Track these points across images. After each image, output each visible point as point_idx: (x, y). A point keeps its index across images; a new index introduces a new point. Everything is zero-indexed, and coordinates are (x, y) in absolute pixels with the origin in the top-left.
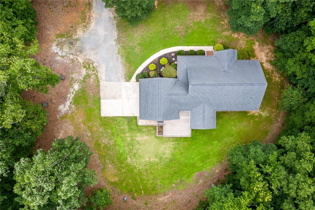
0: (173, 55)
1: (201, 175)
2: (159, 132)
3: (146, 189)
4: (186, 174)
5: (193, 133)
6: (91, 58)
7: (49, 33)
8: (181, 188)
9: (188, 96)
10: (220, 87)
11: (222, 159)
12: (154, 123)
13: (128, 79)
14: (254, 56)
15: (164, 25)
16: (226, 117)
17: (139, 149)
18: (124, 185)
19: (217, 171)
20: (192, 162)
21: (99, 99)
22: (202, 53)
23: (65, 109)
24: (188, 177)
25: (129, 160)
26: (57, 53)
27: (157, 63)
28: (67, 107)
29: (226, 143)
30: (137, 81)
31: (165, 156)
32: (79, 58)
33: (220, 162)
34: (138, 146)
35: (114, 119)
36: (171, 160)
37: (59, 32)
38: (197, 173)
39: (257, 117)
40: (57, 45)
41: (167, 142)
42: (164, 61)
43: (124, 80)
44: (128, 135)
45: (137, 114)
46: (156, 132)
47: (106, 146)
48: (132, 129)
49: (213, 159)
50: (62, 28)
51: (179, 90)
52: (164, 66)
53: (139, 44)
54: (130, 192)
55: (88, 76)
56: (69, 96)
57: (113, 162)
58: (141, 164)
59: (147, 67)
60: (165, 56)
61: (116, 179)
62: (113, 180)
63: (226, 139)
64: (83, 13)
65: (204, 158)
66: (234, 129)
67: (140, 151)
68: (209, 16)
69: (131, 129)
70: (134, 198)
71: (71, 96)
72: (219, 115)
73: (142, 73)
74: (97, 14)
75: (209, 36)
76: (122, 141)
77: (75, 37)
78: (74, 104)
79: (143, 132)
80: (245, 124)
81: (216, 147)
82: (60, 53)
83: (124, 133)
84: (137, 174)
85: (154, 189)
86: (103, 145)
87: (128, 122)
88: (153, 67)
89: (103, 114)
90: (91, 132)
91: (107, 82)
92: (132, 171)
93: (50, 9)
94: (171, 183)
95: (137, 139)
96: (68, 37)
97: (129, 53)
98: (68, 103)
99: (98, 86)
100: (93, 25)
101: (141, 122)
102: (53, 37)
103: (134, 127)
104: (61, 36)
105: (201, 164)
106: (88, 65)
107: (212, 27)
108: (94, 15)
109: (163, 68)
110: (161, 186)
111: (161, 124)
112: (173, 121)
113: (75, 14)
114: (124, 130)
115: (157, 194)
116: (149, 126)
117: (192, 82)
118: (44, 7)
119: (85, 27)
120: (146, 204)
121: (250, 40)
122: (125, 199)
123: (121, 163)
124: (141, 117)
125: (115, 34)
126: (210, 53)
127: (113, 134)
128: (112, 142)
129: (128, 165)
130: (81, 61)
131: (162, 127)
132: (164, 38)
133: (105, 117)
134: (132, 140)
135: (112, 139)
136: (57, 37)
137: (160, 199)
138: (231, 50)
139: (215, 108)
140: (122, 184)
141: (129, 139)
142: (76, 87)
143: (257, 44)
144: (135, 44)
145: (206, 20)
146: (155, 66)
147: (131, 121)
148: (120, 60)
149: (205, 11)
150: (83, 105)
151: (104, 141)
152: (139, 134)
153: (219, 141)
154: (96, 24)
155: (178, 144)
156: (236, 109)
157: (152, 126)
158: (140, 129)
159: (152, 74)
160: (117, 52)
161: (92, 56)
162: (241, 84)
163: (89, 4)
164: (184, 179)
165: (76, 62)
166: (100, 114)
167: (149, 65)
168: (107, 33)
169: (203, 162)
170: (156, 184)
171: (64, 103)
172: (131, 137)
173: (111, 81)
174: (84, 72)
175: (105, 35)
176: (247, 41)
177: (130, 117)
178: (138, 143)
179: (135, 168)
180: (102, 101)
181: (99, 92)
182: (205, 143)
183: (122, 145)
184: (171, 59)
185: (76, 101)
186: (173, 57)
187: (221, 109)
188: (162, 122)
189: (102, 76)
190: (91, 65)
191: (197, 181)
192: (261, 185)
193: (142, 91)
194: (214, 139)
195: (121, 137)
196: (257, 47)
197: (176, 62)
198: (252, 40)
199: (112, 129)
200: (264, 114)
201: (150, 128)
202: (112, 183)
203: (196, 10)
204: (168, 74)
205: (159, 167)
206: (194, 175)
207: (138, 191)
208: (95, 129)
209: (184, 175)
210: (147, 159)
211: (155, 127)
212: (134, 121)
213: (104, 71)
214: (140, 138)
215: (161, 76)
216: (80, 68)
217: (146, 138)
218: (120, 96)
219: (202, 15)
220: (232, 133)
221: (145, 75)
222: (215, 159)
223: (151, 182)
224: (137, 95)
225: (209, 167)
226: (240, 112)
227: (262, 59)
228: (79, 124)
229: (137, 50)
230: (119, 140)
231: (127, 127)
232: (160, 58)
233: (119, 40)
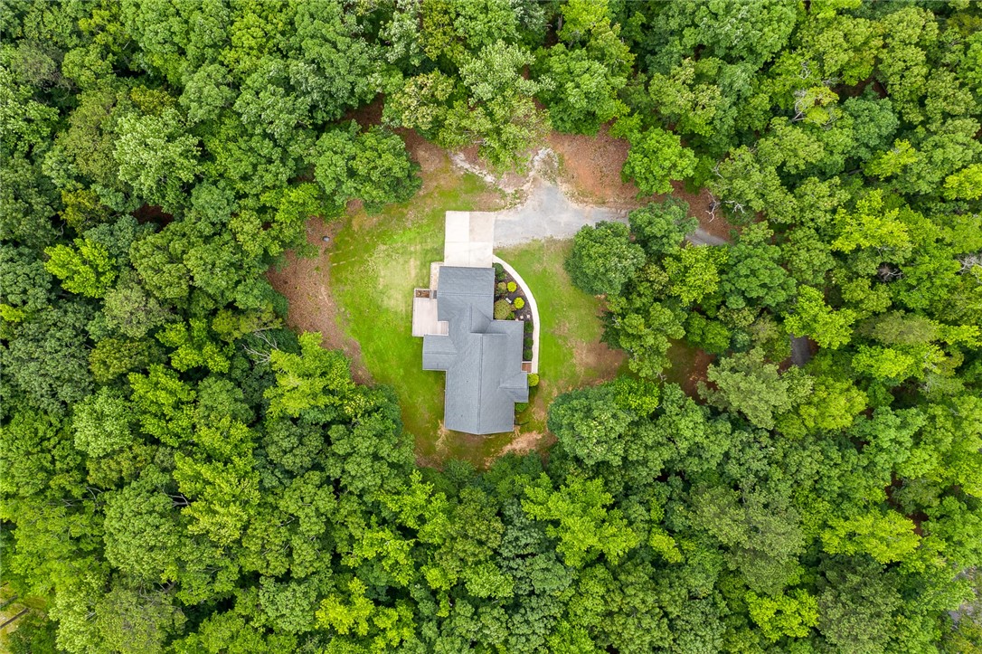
0: (528, 316)
1: (355, 349)
2: (420, 292)
3: (339, 269)
4: (359, 328)
5: (417, 341)
6: (528, 201)
7: (566, 145)
8: (338, 319)
9: (468, 333)
10: (478, 374)
11: (377, 381)
12: (434, 286)
13: (498, 252)
14: (521, 432)
15: (570, 306)
16: (437, 388)
17: (398, 263)
18: (347, 239)
19: (360, 373)
20: (375, 338)
21: (472, 210)
22: (527, 356)
23: (458, 161)
24: (353, 331)
25: (383, 247)
26: (537, 154)
27: (518, 293)
28: (461, 164)
29: (400, 387)
30: (494, 265)
31: (385, 298)
32: (529, 184)
33: (372, 378)
34: (401, 261)
35: (442, 229)
36: (379, 307)
37: (566, 158)
38: (358, 343)
39: (436, 433)
40: (548, 155)
41: (406, 303)
42: (519, 303)
43: (496, 246)
44: (418, 247)
45: (446, 263)
46: (421, 287)
47: (404, 215)
48: (426, 254)
49: (378, 368)
50: (572, 163)
51: (476, 322)
52: (512, 303)
53: (545, 270)
54: (336, 247)
55: (504, 196)
56: (477, 167)
57: (380, 224)
58: (376, 263)
59: (512, 280)
60: (527, 304)
61: (356, 228)
62: (354, 222)
63: (405, 387)
64: (592, 194)
65: (379, 355)
66: (420, 400)
67: (394, 263)
68: (580, 370)
69: (427, 252)
70: (327, 250)
71: (476, 170)
72: (440, 375)
73: (505, 272)
74: (590, 212)
75: (552, 368)
76: (410, 239)
77: (558, 179)
78: (465, 174)
79: (421, 270)
80: (426, 416)
81: (395, 372)
82: (537, 158)
83: (421, 243)
84: (362, 257)
85: (339, 281)
86: (405, 211)
87: (436, 249)
88: (512, 287)
89: (448, 213)
90: (425, 196)
91: (494, 222)
92: (367, 251)
93: (599, 148)
94: (346, 305)
95: (412, 260)
96: (559, 170)
97: (533, 255)
98: (467, 166)
99: (489, 209)
100: (575, 206)
101: (435, 267)
102: (560, 150)
103: (429, 257)
104: (561, 162)
105: (371, 350)
106: (520, 196)
107: (565, 374)
108: (588, 208)
109: (510, 302)
110: (343, 290)
111: (432, 295)
112: (435, 312)
113: (590, 182)
114: (426, 242)
115: (331, 285)
116: (429, 278)
117: (486, 338)
118: (601, 139)
119: (573, 196)
120: (317, 268)
121: (544, 427)
122: (327, 239)
123: (378, 237)
124: (442, 268)
125: (561, 237)
126: (526, 367)
127: (420, 227)
128: (409, 224)
129: (375, 246)
130: (524, 188)
131: (427, 296)
132: (552, 305)
133: (444, 216)
134: (411, 253)
135: (413, 224)
136: (559, 155)
137: (323, 289)
138: (527, 393)
139: (450, 369)
140: (348, 235)
141: (412, 249)
142: (489, 179)
143: (539, 437)
144: (545, 264)
145: (574, 365)
146: (513, 290)
147: (438, 254)
148: (524, 241)
149: (587, 364)
150: (463, 187)
151: (411, 214)
152: (418, 263)
153: (403, 377)
154: (576, 211)
155: (402, 319)
156: (447, 397)
157: (429, 282)
158: (425, 265)
159: (502, 286)
160: (535, 238)
161: (530, 203)
162: (480, 400)
163: (604, 203)
164: (352, 324)
165: (523, 180)
166: (449, 210)
167: (516, 282)
168: (562, 225)
169: (374, 353)
170: (345, 285)
171: (466, 160)
172: (416, 252)
173: (496, 228)
174: (510, 190)
175: (560, 223)
176: (543, 423)
177: (443, 252)
178: (406, 262)
179: (371, 256)
180: (467, 214)
181: (480, 210)
182: (400, 357)
183: (405, 239)
184: (521, 313)
185: (470, 177)
186: (525, 316)
187: (448, 377)
188: (435, 297)
189: (503, 216)
190: (519, 201)
191: (346, 344)
192: (362, 403)
193: (478, 272)
194: (406, 371)
195: (415, 238)
196: (535, 436)
197: (517, 320)
198: (545, 431)
199: (428, 225)
200: (439, 444)
201: (426, 279)
202: (350, 221)
203: (589, 351)
204: (499, 308)
205: (370, 290)
206: (355, 339)
207: (337, 258)
208: (429, 201)
209: (357, 325)
210: (382, 273)
211: (428, 287)
212: (438, 257)
213: (511, 218)
214: (414, 265)
215: (496, 299)
216: (515, 185)
217: (413, 273)
218: (474, 240)
219: (582, 359)
220: (414, 397)
221: (500, 275)
222: (377, 370)
223: (350, 277)
224: (473, 264)
225: (366, 361)
226: (444, 409)
227: (517, 442)
228: (436, 180)
229: (537, 267)
230: (412, 235)
231: (429, 247)
232: (524, 298)
233: (551, 241)
